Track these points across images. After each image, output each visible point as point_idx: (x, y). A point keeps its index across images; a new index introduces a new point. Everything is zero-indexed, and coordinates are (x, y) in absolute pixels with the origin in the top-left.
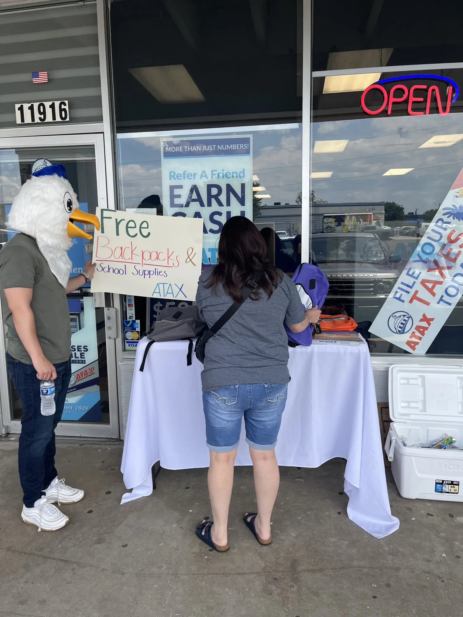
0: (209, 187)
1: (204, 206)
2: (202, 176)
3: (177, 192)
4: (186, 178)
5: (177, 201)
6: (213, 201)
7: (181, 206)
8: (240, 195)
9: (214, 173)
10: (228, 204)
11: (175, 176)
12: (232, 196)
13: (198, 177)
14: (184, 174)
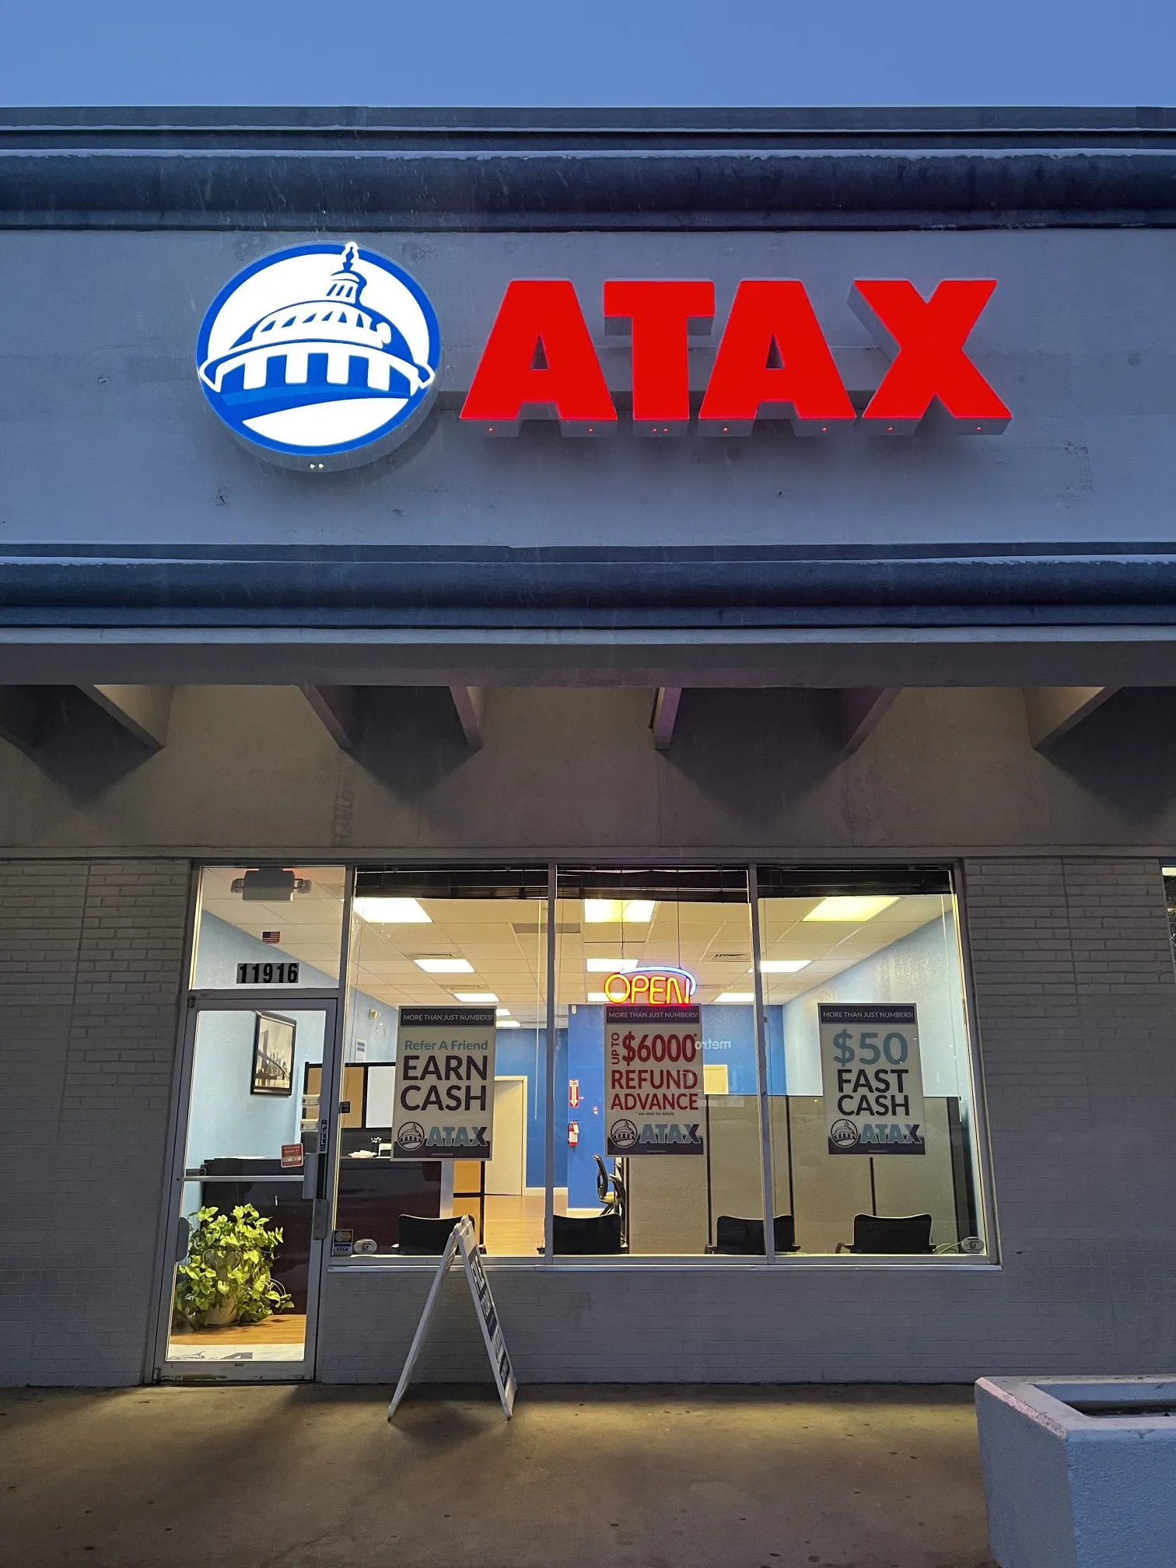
0: (449, 1058)
1: (441, 1079)
2: (441, 1047)
3: (412, 1063)
4: (424, 1047)
5: (411, 1073)
6: (452, 1074)
7: (416, 1078)
8: (481, 1069)
9: (455, 1043)
10: (468, 1078)
11: (412, 1047)
12: (473, 1070)
13: (437, 1047)
14: (422, 1044)
